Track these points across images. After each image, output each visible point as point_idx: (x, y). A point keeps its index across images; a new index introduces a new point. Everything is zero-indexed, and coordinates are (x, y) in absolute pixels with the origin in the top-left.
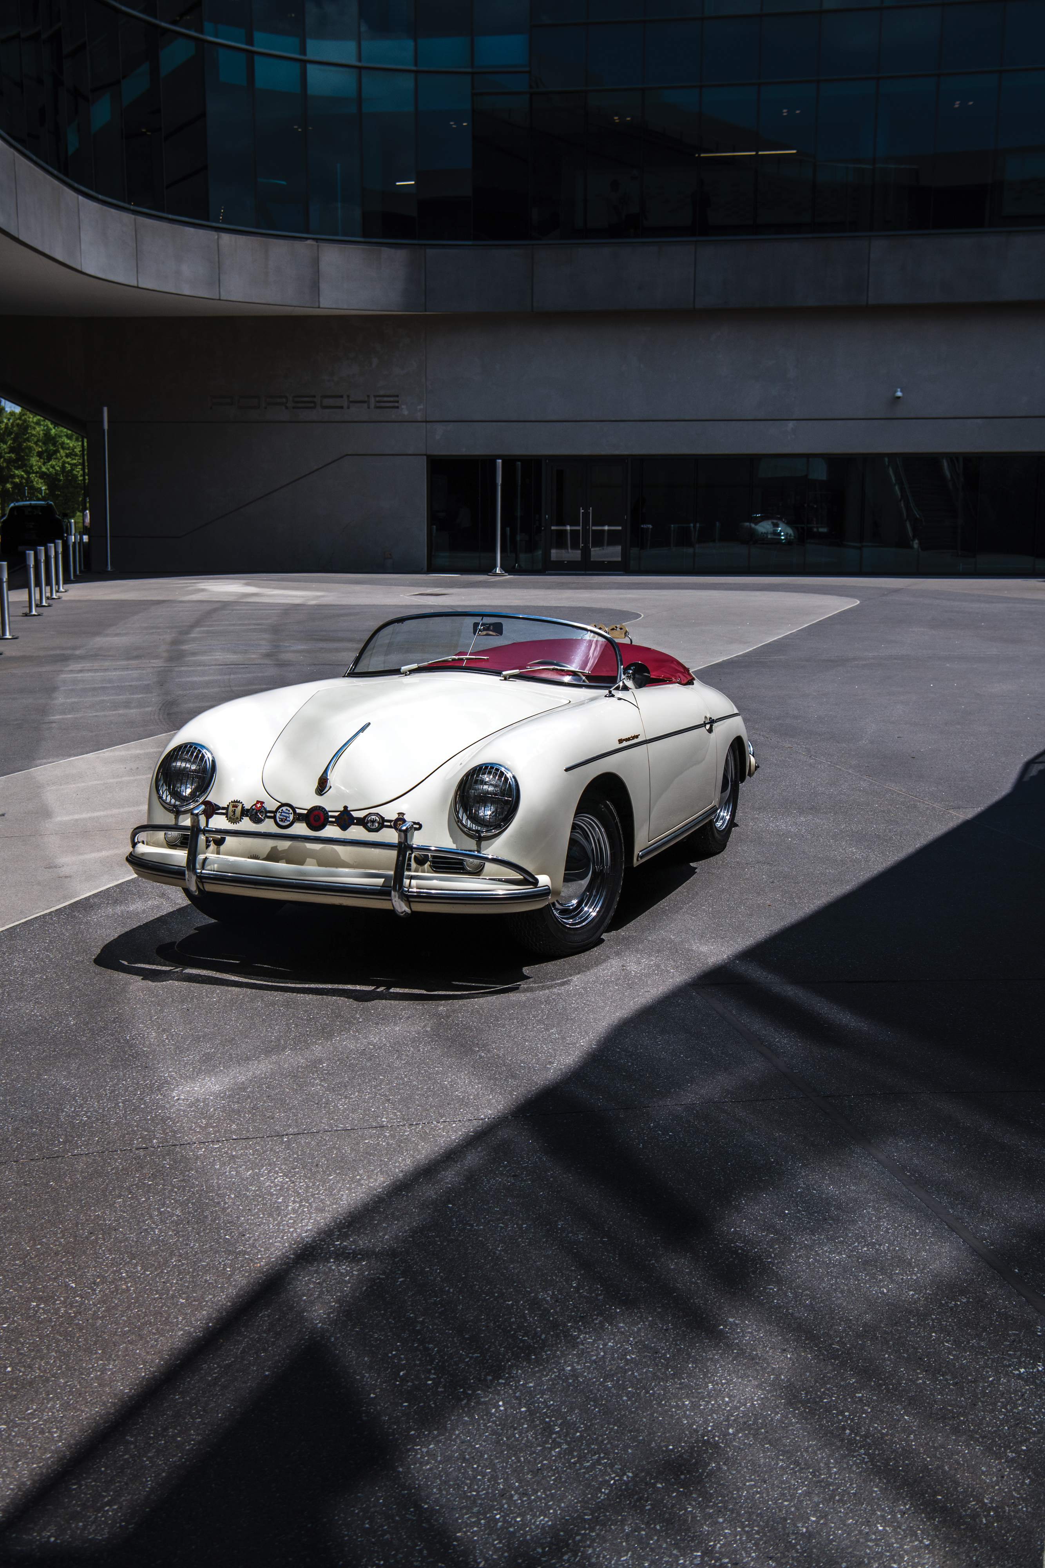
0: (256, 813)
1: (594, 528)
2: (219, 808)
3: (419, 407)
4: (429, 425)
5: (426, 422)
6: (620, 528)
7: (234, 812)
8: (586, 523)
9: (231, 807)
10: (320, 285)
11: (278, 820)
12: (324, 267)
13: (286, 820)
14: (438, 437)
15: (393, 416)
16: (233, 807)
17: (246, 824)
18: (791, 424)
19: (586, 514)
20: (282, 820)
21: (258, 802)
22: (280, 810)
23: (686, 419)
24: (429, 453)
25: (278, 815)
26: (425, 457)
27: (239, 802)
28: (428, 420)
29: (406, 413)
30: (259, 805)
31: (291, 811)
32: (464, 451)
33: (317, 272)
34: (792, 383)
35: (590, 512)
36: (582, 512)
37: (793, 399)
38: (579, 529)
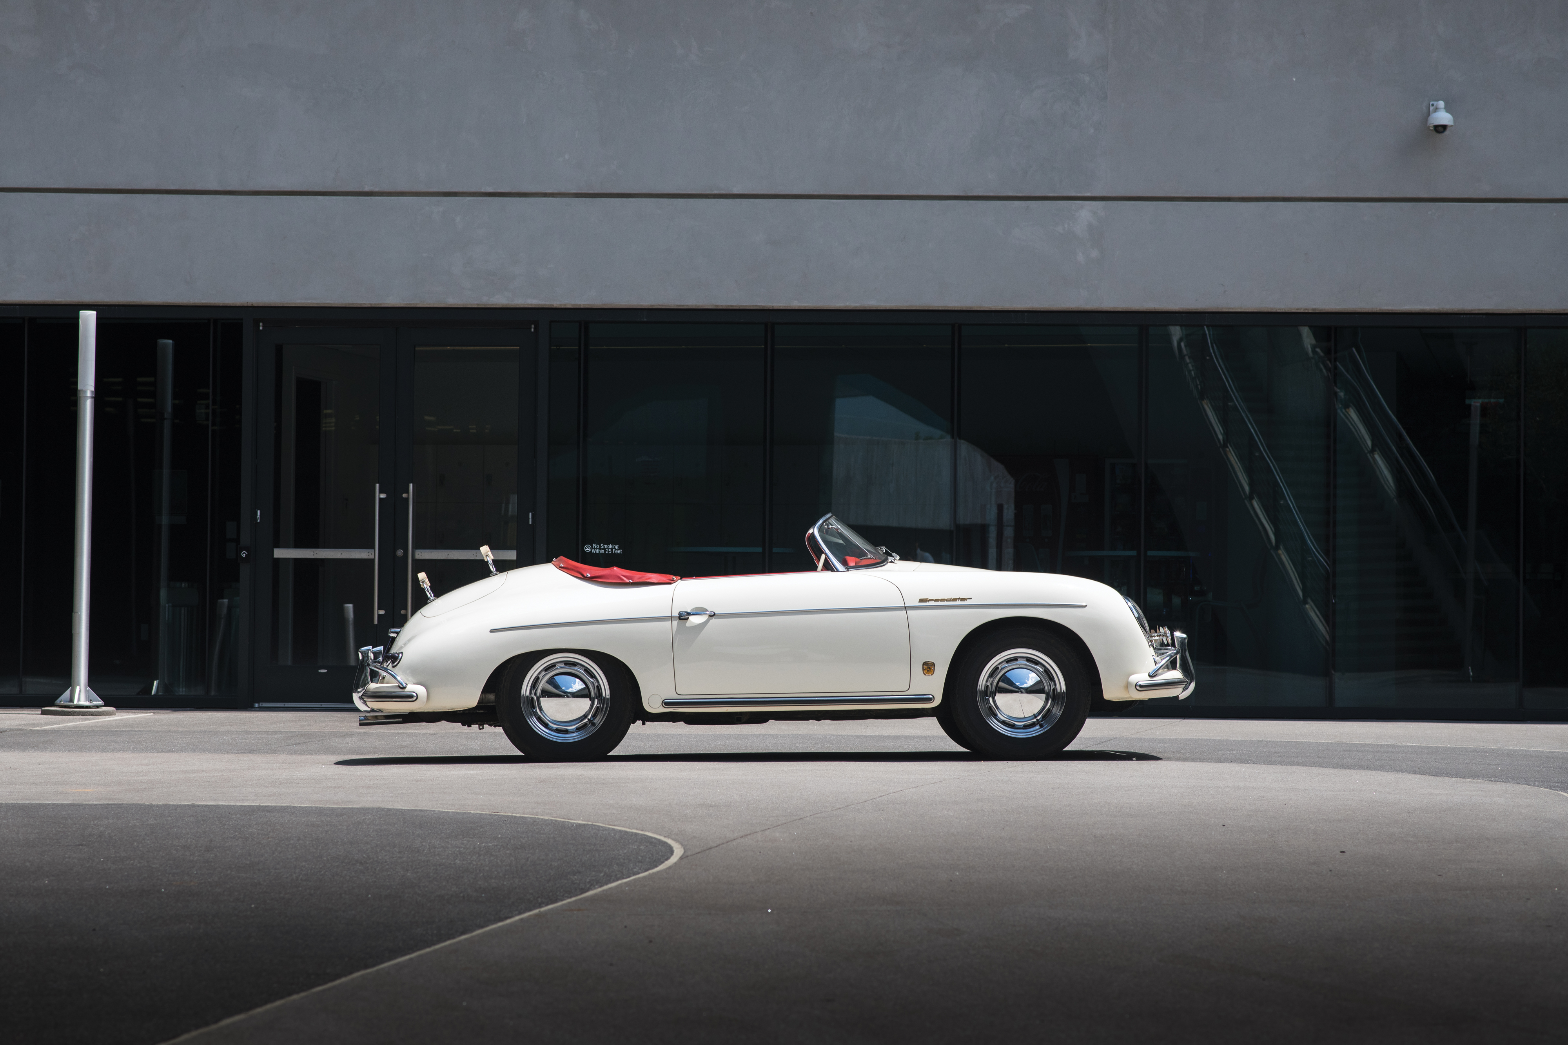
1: (424, 554)
6: (511, 555)
8: (393, 539)
19: (394, 510)
34: (1087, 79)
35: (407, 499)
36: (380, 499)
37: (1092, 131)
38: (372, 557)
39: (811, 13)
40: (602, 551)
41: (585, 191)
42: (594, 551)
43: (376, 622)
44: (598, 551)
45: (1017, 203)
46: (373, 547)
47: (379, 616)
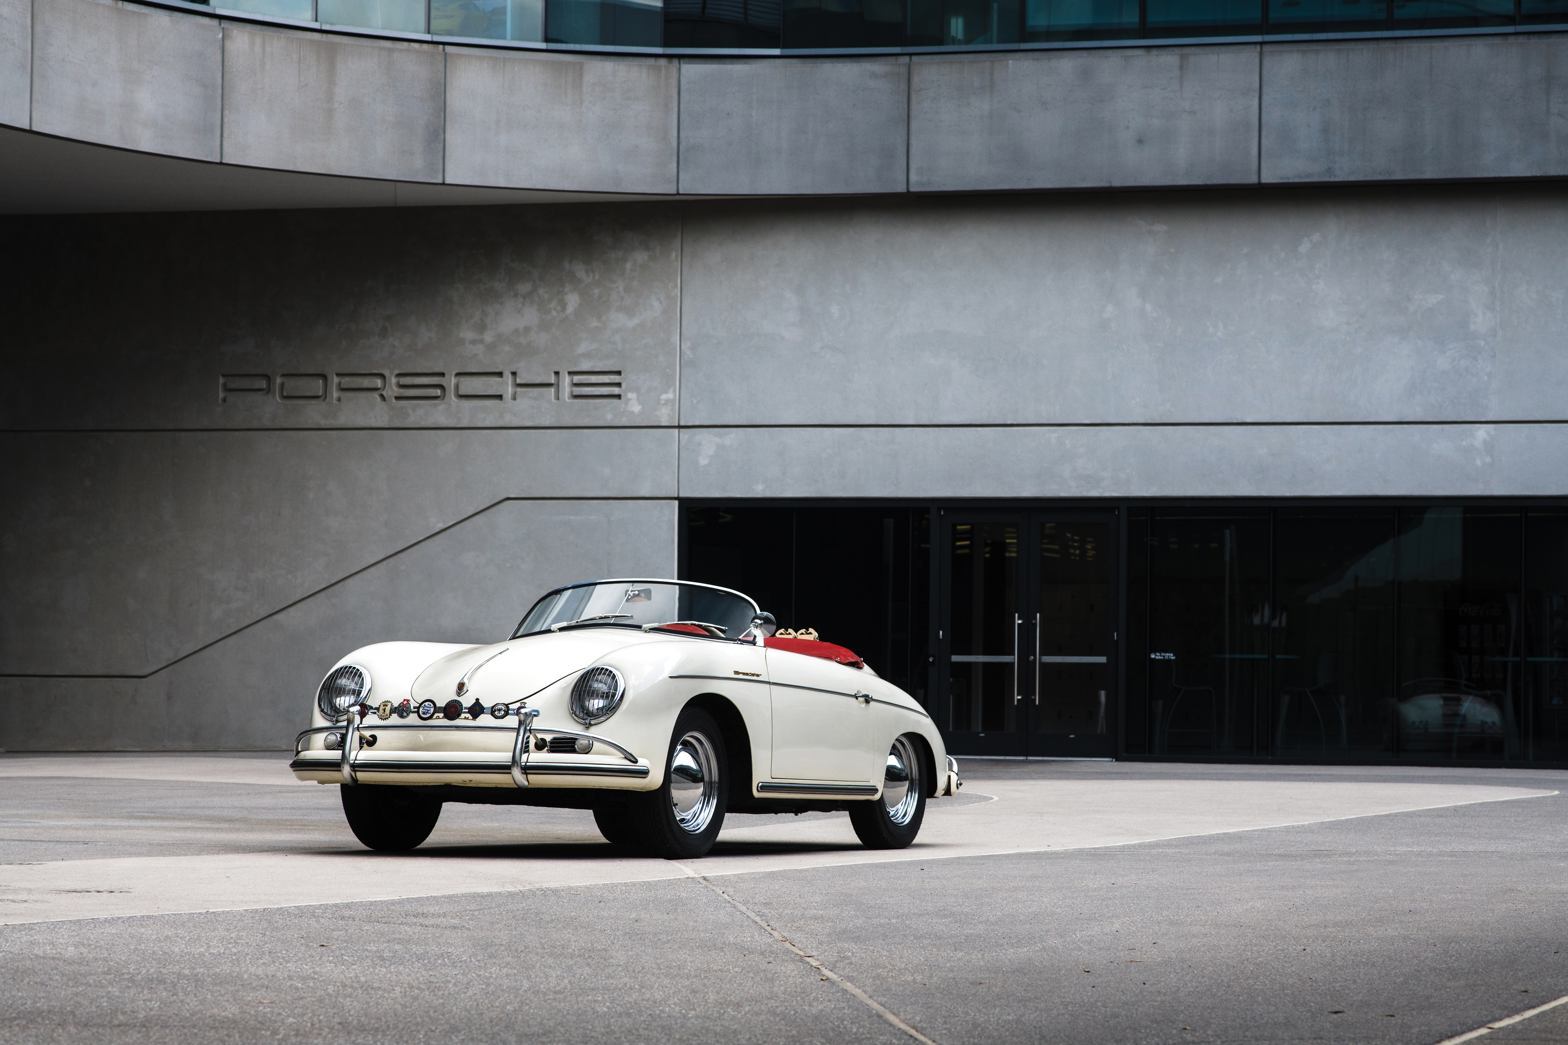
0: (402, 710)
1: (1047, 659)
2: (371, 708)
3: (664, 397)
4: (685, 434)
5: (680, 427)
6: (1103, 660)
7: (384, 710)
8: (1027, 649)
9: (382, 706)
10: (448, 136)
11: (421, 713)
12: (456, 100)
13: (427, 712)
14: (703, 461)
15: (609, 417)
16: (384, 706)
17: (395, 719)
18: (1482, 432)
19: (1027, 630)
20: (424, 713)
21: (405, 700)
22: (423, 705)
23: (1248, 420)
24: (682, 495)
25: (421, 709)
26: (676, 502)
27: (389, 702)
28: (682, 424)
29: (636, 408)
30: (405, 703)
31: (432, 705)
32: (759, 490)
33: (443, 108)
34: (1483, 343)
35: (1036, 624)
36: (1019, 624)
37: (1486, 378)
38: (1013, 661)
39: (1298, 303)
40: (1162, 658)
41: (1150, 421)
42: (1157, 657)
43: (1016, 703)
44: (1160, 657)
45: (1435, 426)
46: (1014, 655)
47: (1018, 700)
